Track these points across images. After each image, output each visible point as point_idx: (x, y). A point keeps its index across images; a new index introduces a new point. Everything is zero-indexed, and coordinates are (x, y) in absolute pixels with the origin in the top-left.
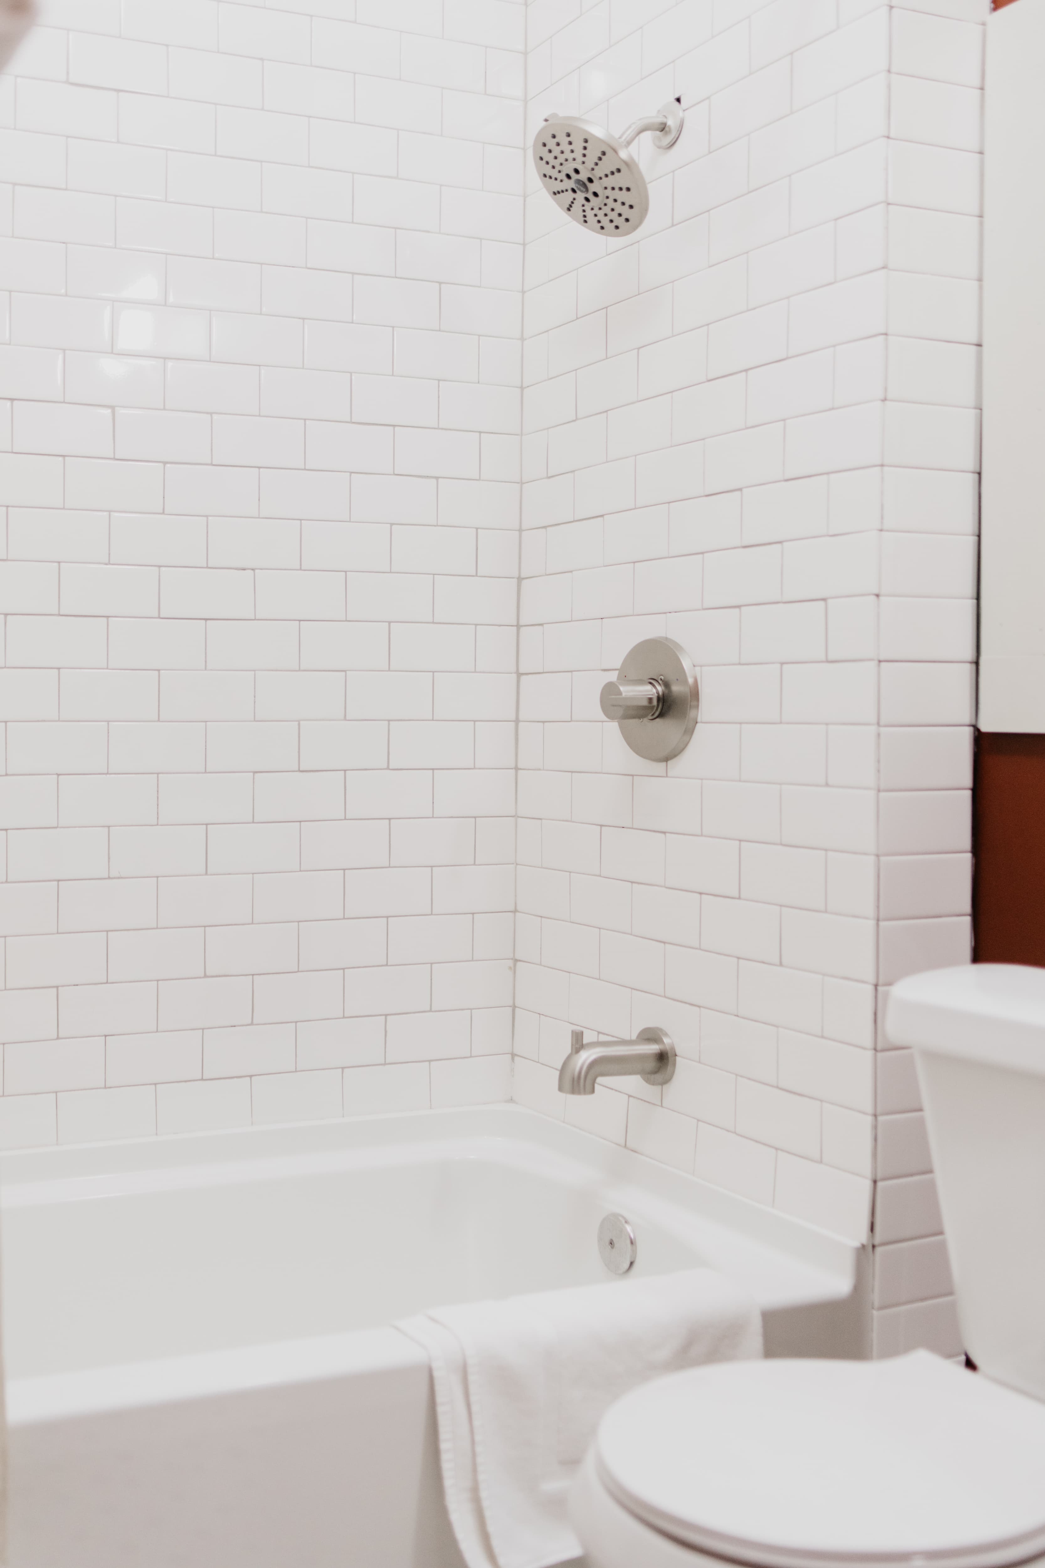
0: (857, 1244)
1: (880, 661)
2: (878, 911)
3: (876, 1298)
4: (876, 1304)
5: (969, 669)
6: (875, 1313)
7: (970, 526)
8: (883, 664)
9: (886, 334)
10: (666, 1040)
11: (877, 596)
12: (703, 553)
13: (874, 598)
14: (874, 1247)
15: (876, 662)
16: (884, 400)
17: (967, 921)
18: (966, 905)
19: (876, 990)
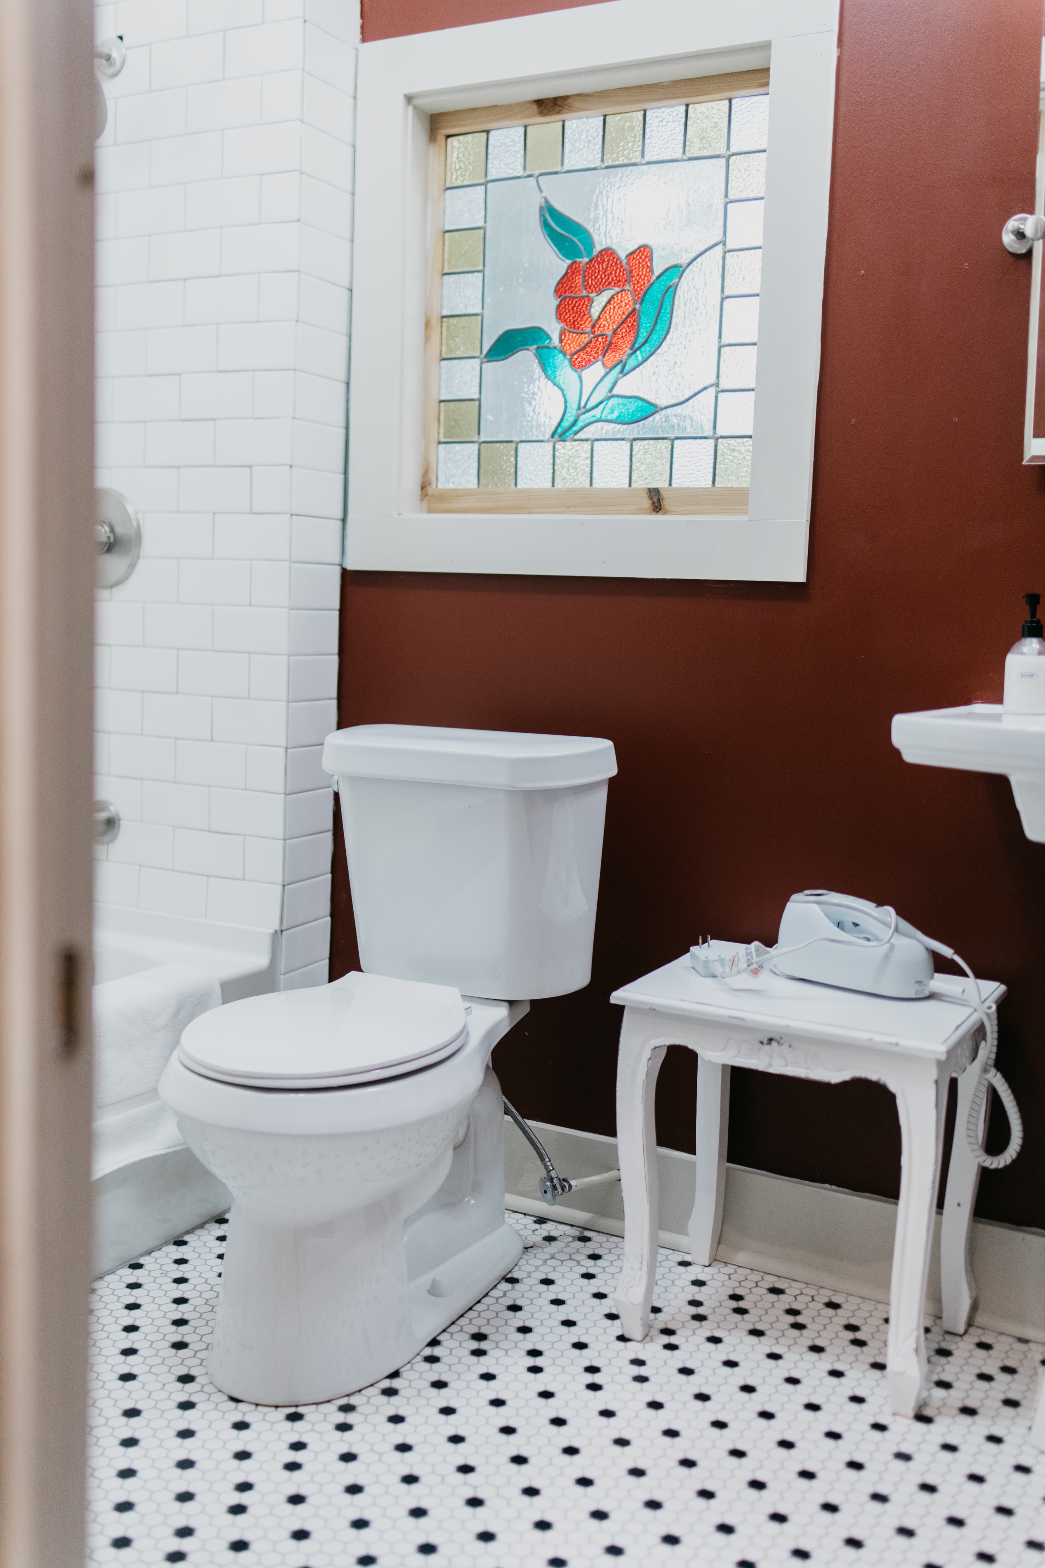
0: (272, 931)
1: (292, 515)
2: (288, 695)
3: (282, 967)
4: (283, 972)
5: (339, 524)
6: (281, 976)
7: (342, 422)
8: (293, 517)
9: (299, 271)
10: (112, 808)
11: (291, 466)
12: (145, 422)
13: (288, 468)
14: (282, 931)
15: (289, 515)
16: (297, 321)
17: (334, 703)
18: (334, 693)
19: (286, 751)
